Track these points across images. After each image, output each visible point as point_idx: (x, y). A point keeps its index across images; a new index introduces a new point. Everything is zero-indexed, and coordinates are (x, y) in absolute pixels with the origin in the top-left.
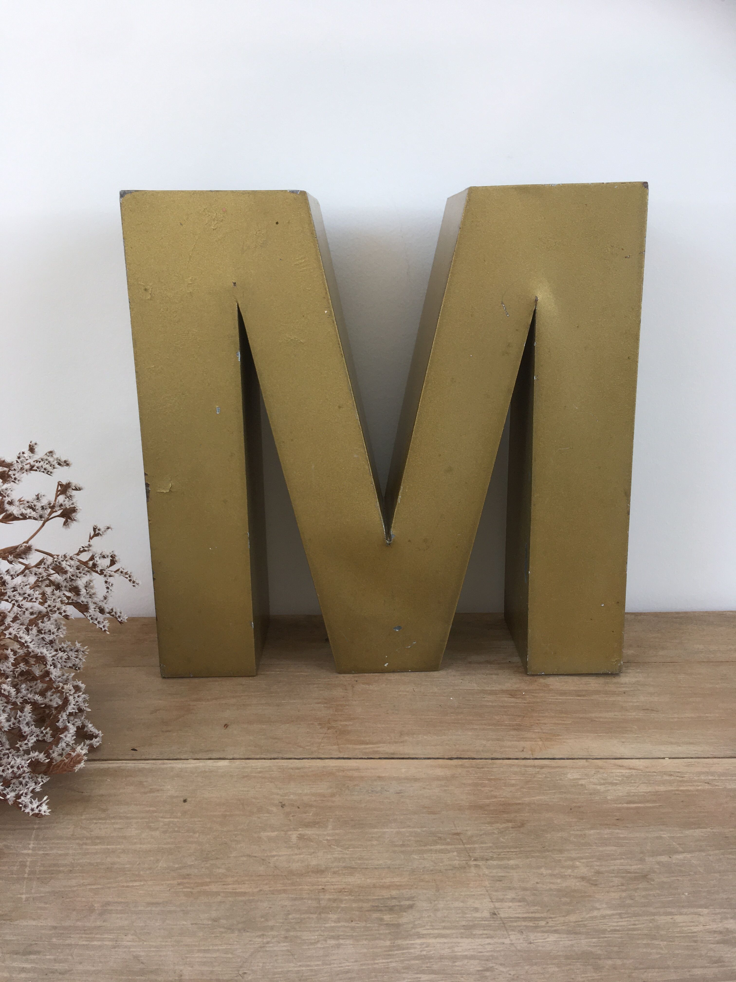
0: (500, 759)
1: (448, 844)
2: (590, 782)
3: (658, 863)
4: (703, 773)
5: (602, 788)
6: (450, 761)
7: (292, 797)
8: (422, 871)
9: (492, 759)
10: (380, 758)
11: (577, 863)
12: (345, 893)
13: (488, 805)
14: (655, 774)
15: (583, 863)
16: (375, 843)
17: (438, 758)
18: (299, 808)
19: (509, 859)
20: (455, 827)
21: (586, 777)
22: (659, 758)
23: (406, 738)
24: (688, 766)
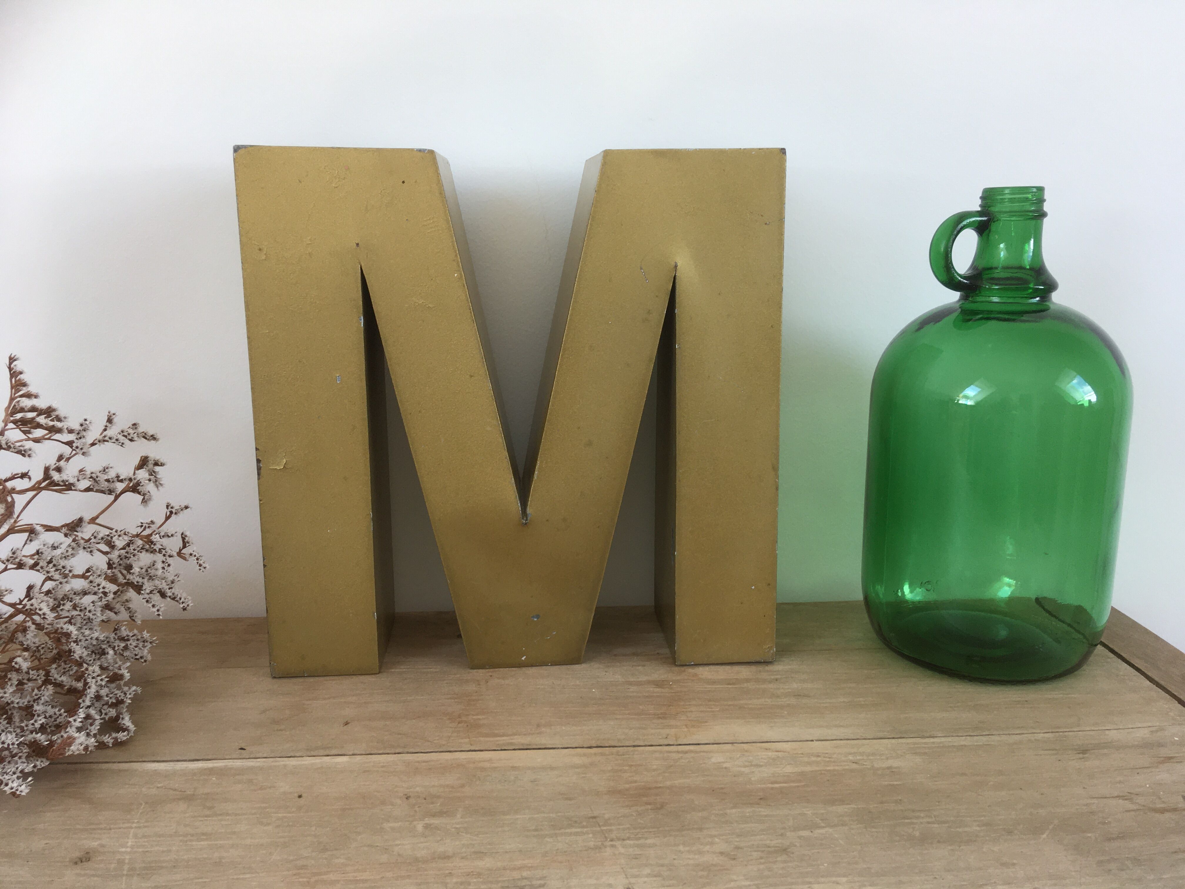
0: (642, 746)
1: (583, 827)
2: (735, 765)
3: (800, 837)
4: (850, 754)
5: (746, 770)
6: (589, 750)
7: (418, 789)
8: (555, 852)
9: (634, 746)
10: (514, 750)
11: (717, 840)
12: (474, 876)
13: (627, 790)
14: (802, 755)
15: (723, 839)
16: (506, 829)
17: (576, 748)
18: (425, 799)
19: (646, 839)
20: (592, 811)
21: (731, 761)
22: (807, 741)
23: (543, 729)
24: (836, 747)
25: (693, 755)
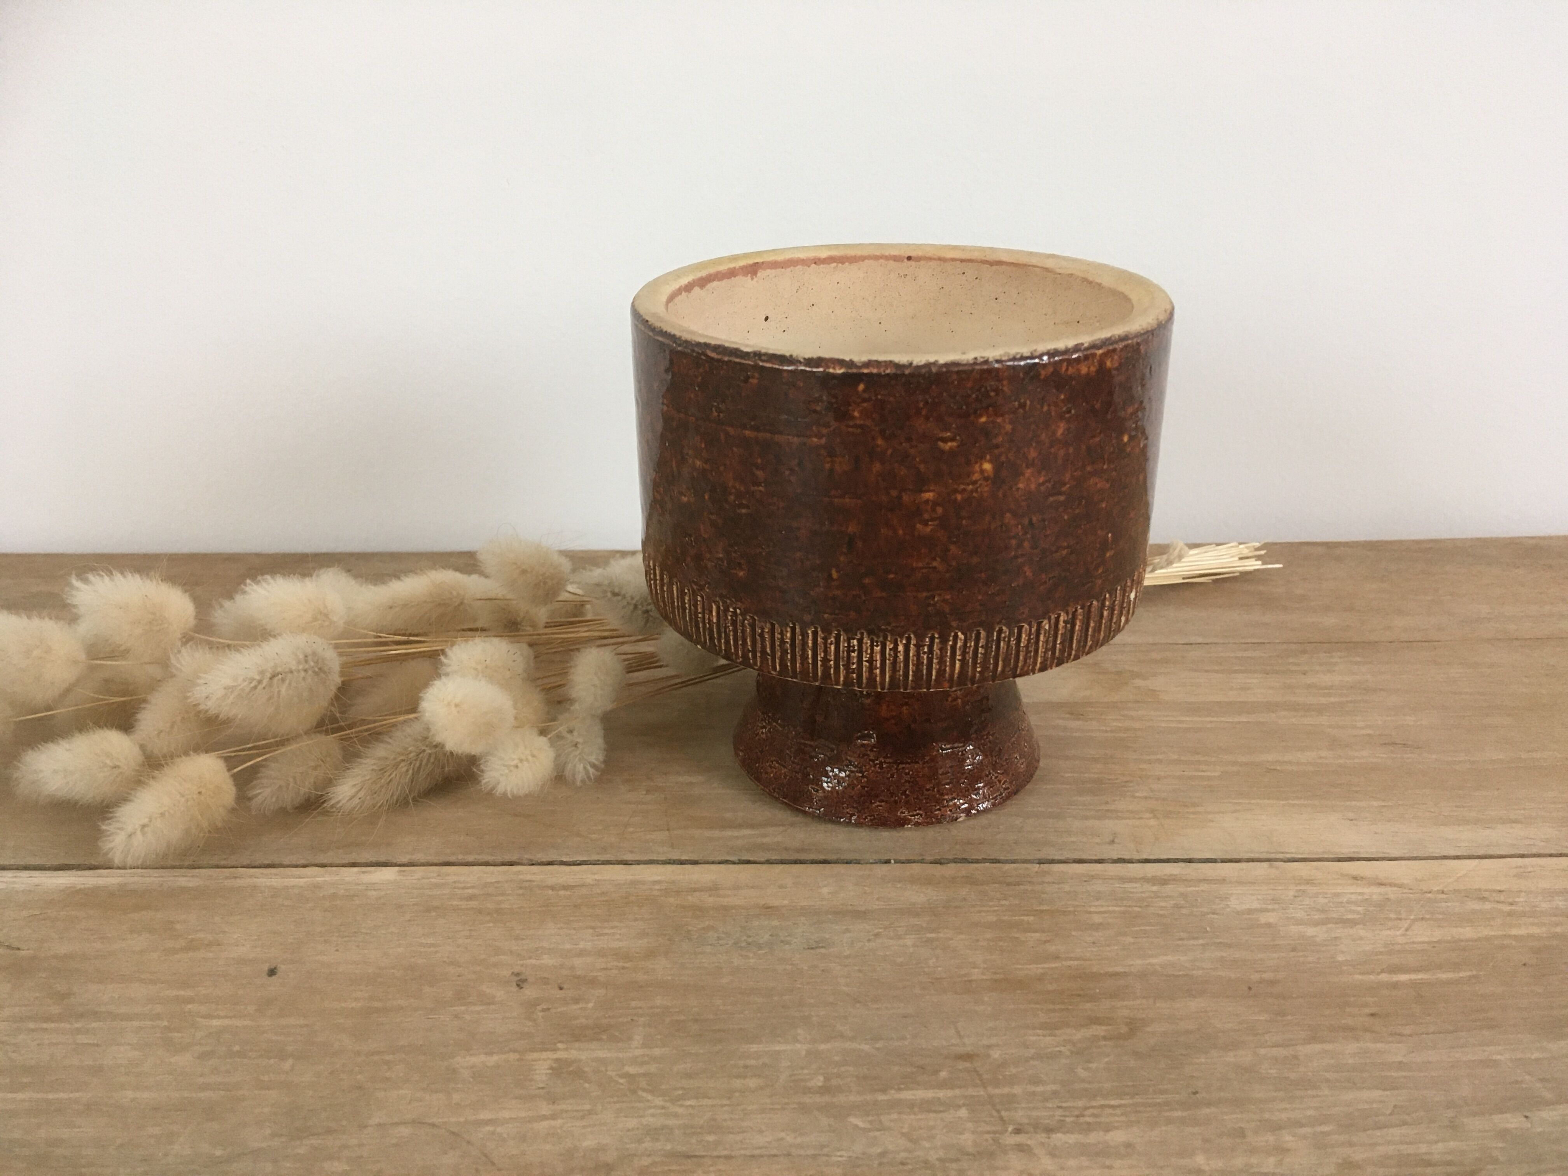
0: (1059, 862)
1: (942, 1085)
2: (1288, 918)
3: (1500, 1133)
5: (1319, 933)
7: (547, 960)
9: (1041, 862)
10: (769, 862)
13: (1040, 978)
14: (1444, 896)
15: (1305, 1137)
16: (752, 1083)
17: (909, 861)
18: (561, 989)
19: (1107, 1128)
20: (960, 1037)
21: (1276, 906)
22: (1445, 858)
24: (1518, 876)
25: (1182, 889)
